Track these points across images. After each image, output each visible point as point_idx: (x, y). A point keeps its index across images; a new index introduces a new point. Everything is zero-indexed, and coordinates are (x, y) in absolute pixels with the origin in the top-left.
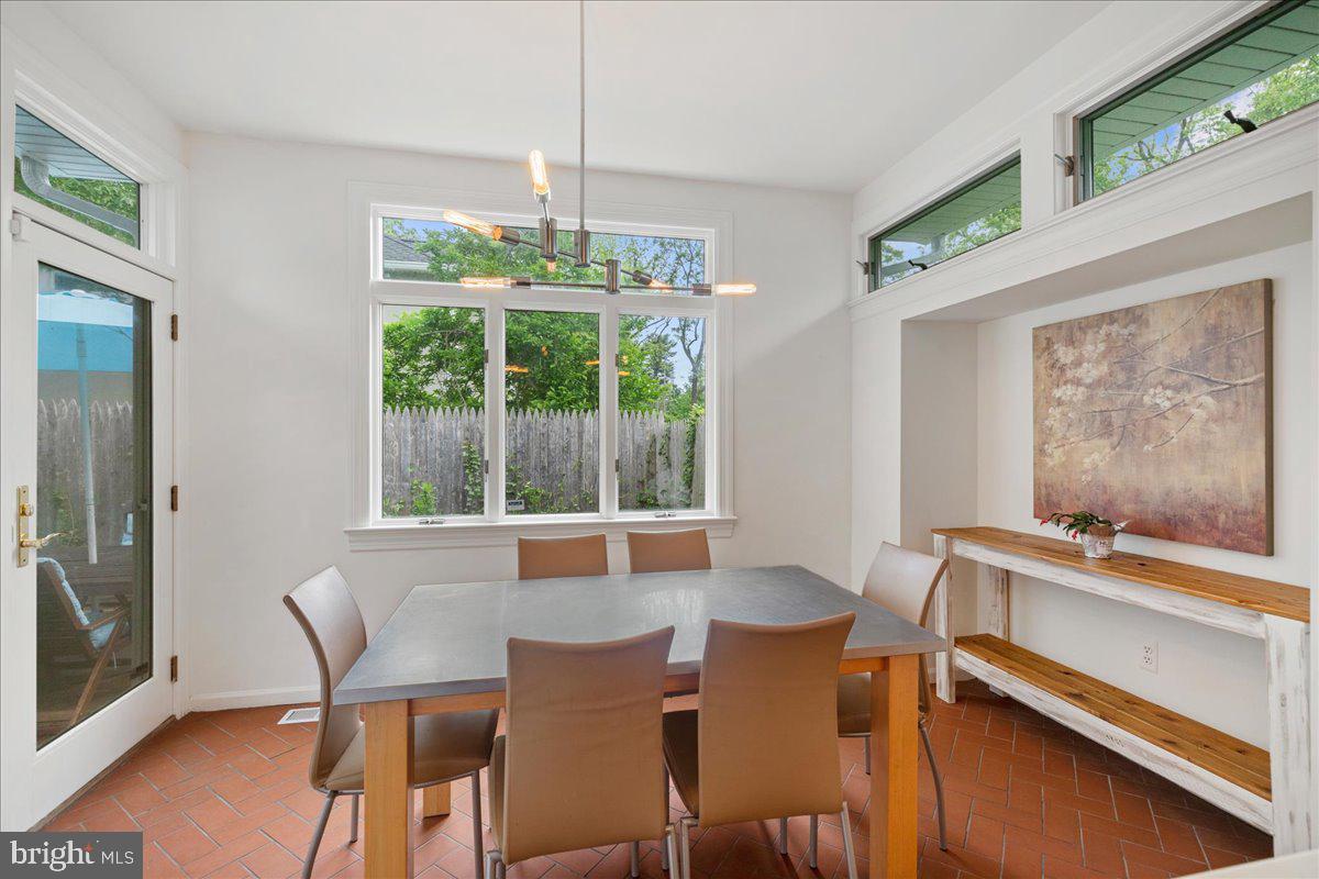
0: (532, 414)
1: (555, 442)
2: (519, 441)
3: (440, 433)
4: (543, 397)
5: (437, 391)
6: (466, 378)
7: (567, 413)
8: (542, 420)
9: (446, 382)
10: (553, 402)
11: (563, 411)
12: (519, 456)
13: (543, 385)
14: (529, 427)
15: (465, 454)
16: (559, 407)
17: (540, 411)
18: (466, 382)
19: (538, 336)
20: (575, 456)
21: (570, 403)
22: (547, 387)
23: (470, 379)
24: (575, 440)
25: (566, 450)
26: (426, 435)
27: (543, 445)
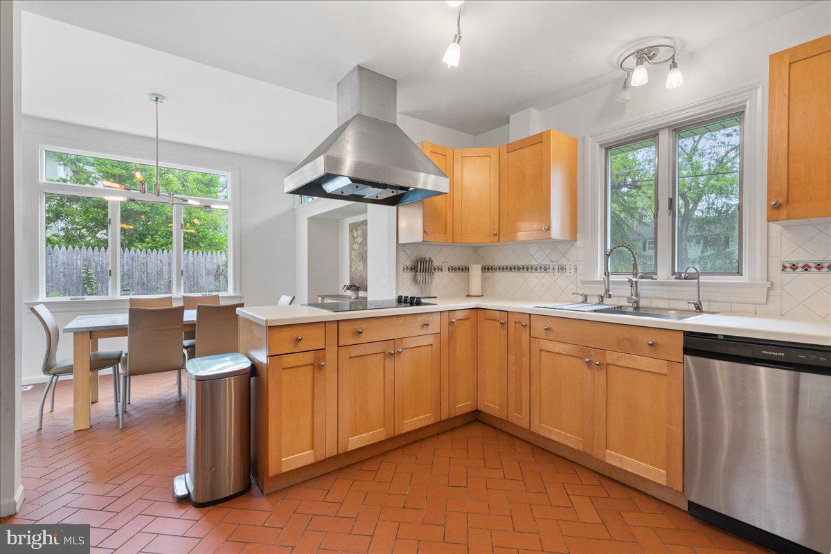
0: (135, 251)
1: (152, 268)
2: (126, 268)
3: (64, 263)
4: (143, 241)
5: (54, 235)
6: (80, 227)
7: (160, 251)
8: (143, 255)
9: (63, 229)
10: (150, 245)
11: (158, 250)
12: (125, 277)
13: (143, 234)
14: (133, 259)
15: (84, 275)
16: (154, 248)
17: (141, 250)
18: (80, 230)
19: (139, 205)
20: (166, 276)
21: (162, 245)
22: (145, 236)
23: (83, 228)
24: (165, 268)
25: (160, 273)
26: (52, 263)
27: (143, 270)
